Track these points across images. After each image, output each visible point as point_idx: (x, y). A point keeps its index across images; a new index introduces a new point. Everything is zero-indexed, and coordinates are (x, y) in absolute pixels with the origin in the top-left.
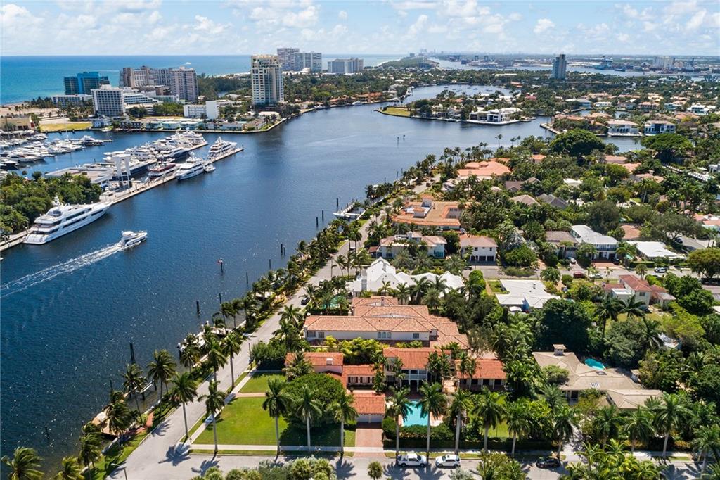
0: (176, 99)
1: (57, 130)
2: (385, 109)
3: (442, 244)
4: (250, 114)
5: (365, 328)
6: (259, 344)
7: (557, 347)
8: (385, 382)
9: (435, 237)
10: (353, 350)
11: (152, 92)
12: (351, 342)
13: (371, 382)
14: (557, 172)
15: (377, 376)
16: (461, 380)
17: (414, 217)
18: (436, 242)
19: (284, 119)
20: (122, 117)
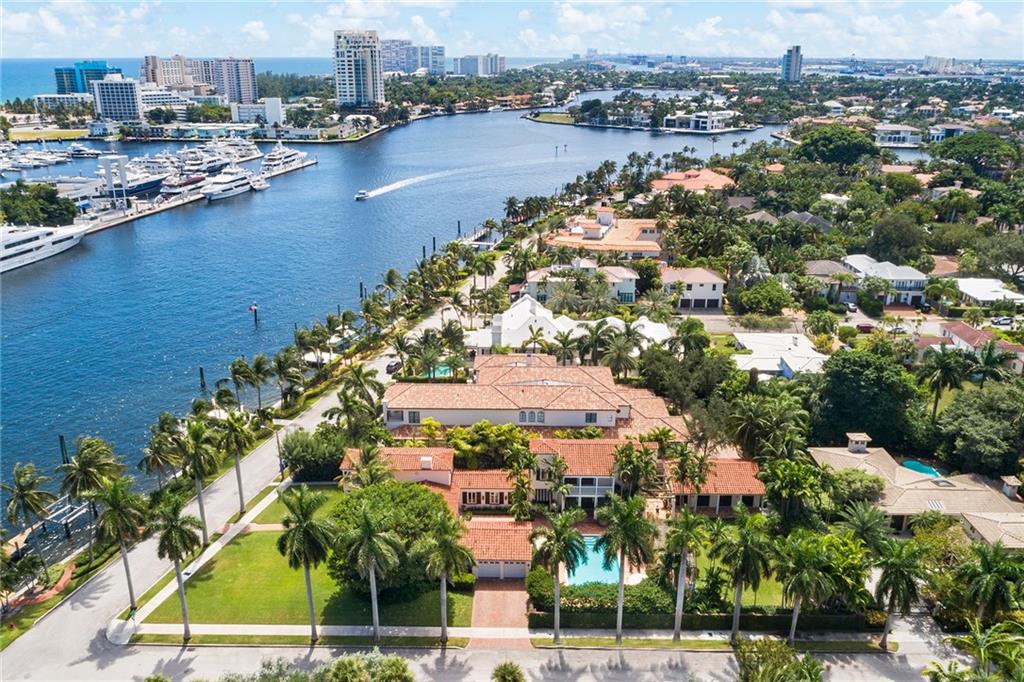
0: (223, 101)
1: (35, 139)
2: (537, 115)
3: (631, 280)
4: (332, 119)
5: (497, 403)
6: (296, 433)
7: (853, 436)
8: (534, 502)
9: (620, 268)
10: (473, 443)
11: (188, 92)
12: (468, 429)
13: (506, 502)
14: (810, 184)
15: (518, 488)
16: (677, 497)
17: (584, 239)
18: (622, 277)
19: (384, 127)
20: (136, 121)
